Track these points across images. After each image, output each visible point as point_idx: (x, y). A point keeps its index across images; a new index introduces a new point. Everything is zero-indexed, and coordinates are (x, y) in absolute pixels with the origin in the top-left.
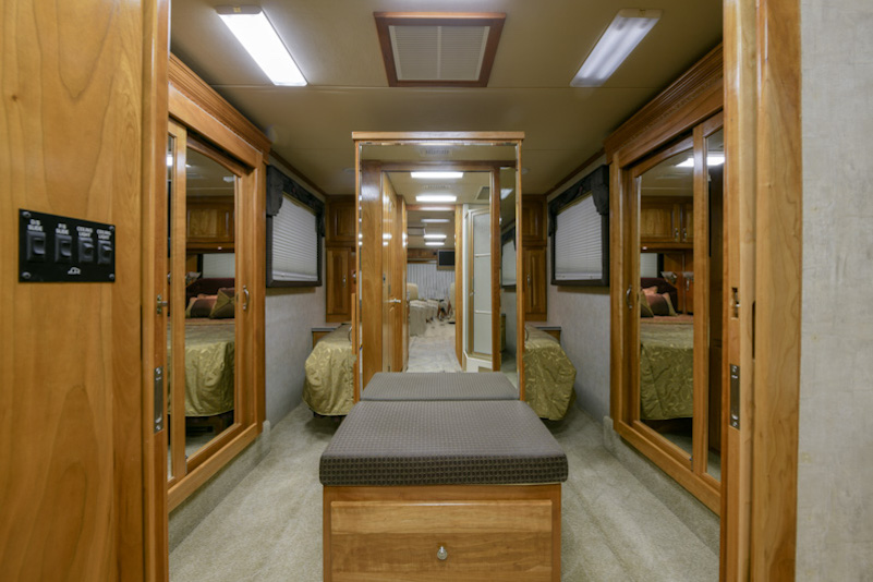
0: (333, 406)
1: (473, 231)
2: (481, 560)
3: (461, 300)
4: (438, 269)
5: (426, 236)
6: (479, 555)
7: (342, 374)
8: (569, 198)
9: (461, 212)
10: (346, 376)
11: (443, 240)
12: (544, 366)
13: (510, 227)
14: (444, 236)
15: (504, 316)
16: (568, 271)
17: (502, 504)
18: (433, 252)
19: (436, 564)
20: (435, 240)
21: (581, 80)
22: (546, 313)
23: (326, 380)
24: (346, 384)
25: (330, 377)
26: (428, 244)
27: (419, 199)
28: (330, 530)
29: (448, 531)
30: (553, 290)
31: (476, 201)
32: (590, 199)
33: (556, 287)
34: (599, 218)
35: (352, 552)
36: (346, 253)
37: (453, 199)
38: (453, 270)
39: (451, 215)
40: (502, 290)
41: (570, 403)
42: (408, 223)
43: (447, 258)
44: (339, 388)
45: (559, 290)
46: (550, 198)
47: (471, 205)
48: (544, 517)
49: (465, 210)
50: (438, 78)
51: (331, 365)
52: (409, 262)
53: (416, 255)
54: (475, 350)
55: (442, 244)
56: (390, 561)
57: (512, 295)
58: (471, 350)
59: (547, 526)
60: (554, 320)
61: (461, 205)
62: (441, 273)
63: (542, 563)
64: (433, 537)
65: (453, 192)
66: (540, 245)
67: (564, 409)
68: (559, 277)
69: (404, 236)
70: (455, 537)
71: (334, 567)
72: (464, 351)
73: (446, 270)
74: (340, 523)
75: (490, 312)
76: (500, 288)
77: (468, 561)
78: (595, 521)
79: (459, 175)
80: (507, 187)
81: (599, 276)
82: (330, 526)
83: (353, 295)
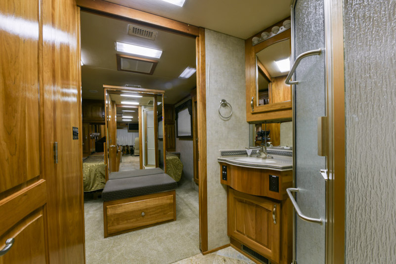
0: (92, 188)
1: (146, 116)
2: (154, 214)
3: (142, 144)
4: (128, 132)
5: (123, 117)
6: (154, 213)
7: (95, 174)
8: (182, 108)
9: (141, 109)
10: (97, 175)
11: (131, 119)
12: (173, 165)
13: (160, 116)
14: (132, 117)
15: (160, 151)
16: (182, 133)
17: (160, 198)
18: (126, 124)
19: (141, 218)
20: (127, 118)
21: (181, 78)
22: (175, 148)
23: (88, 178)
24: (98, 178)
25: (90, 177)
26: (124, 120)
27: (123, 103)
28: (107, 214)
29: (145, 208)
30: (177, 139)
31: (147, 105)
32: (187, 109)
33: (178, 139)
34: (190, 116)
35: (114, 220)
36: (87, 125)
37: (138, 104)
38: (138, 132)
39: (137, 110)
40: (159, 140)
41: (182, 176)
42: (117, 111)
43: (134, 127)
44: (94, 180)
45: (179, 140)
46: (176, 106)
47: (145, 106)
48: (171, 199)
49: (143, 108)
50: (136, 70)
51: (90, 171)
52: (118, 128)
53: (120, 125)
54: (149, 164)
55: (131, 120)
56: (127, 220)
57: (161, 142)
58: (147, 164)
59: (172, 201)
60: (178, 150)
61: (141, 106)
62: (130, 133)
63: (171, 211)
64: (140, 210)
65: (138, 102)
66: (172, 123)
67: (180, 178)
68: (179, 135)
69: (116, 117)
70: (147, 209)
71: (108, 225)
72: (144, 165)
73: (133, 132)
74: (110, 212)
75: (154, 149)
76: (158, 139)
77: (150, 215)
78: (187, 205)
79: (141, 97)
80: (160, 101)
81: (190, 135)
82: (106, 213)
83: (104, 143)
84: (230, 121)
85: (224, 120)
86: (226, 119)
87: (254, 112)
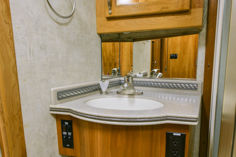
84: (69, 26)
85: (58, 23)
86: (61, 20)
87: (112, 15)
